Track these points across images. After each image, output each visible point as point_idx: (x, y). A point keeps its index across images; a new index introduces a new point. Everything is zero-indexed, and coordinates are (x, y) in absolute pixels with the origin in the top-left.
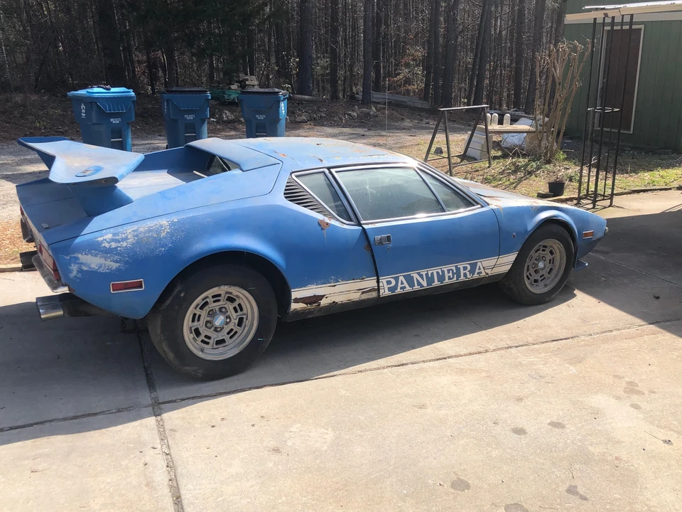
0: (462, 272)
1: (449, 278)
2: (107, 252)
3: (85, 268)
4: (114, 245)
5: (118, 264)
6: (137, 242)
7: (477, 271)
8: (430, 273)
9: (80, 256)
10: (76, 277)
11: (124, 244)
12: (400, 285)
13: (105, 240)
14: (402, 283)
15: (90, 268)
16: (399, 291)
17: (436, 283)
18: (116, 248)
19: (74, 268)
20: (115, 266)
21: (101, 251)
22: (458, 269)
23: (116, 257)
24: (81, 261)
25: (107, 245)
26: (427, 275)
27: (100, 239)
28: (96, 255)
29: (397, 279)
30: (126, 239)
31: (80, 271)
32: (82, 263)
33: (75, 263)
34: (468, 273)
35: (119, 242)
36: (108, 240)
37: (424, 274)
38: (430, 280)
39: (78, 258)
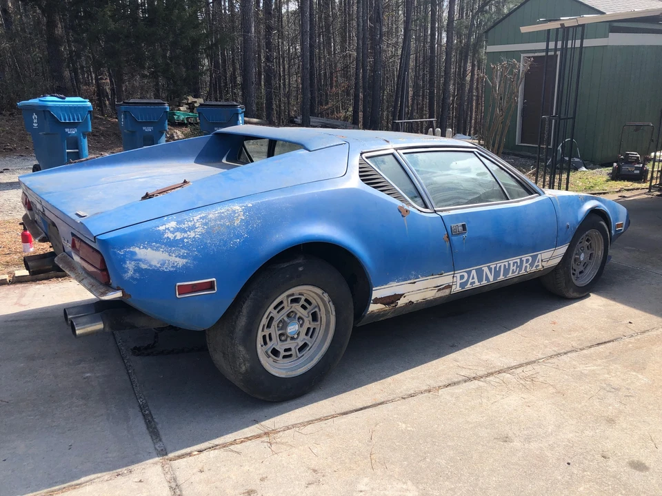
0: (525, 264)
1: (513, 272)
2: (171, 244)
3: (143, 266)
4: (179, 236)
5: (185, 261)
6: (207, 232)
7: (536, 264)
8: (498, 265)
9: (137, 250)
10: (132, 278)
11: (192, 234)
12: (471, 281)
13: (168, 229)
14: (473, 278)
15: (151, 266)
16: (468, 287)
17: (501, 278)
18: (182, 240)
19: (130, 265)
20: (181, 262)
21: (163, 244)
22: (522, 261)
23: (183, 251)
24: (139, 256)
25: (171, 236)
26: (495, 268)
27: (162, 228)
28: (157, 249)
29: (469, 273)
30: (193, 228)
31: (138, 270)
32: (140, 260)
33: (132, 260)
34: (528, 266)
35: (186, 232)
36: (172, 229)
37: (493, 267)
38: (497, 274)
39: (134, 254)
